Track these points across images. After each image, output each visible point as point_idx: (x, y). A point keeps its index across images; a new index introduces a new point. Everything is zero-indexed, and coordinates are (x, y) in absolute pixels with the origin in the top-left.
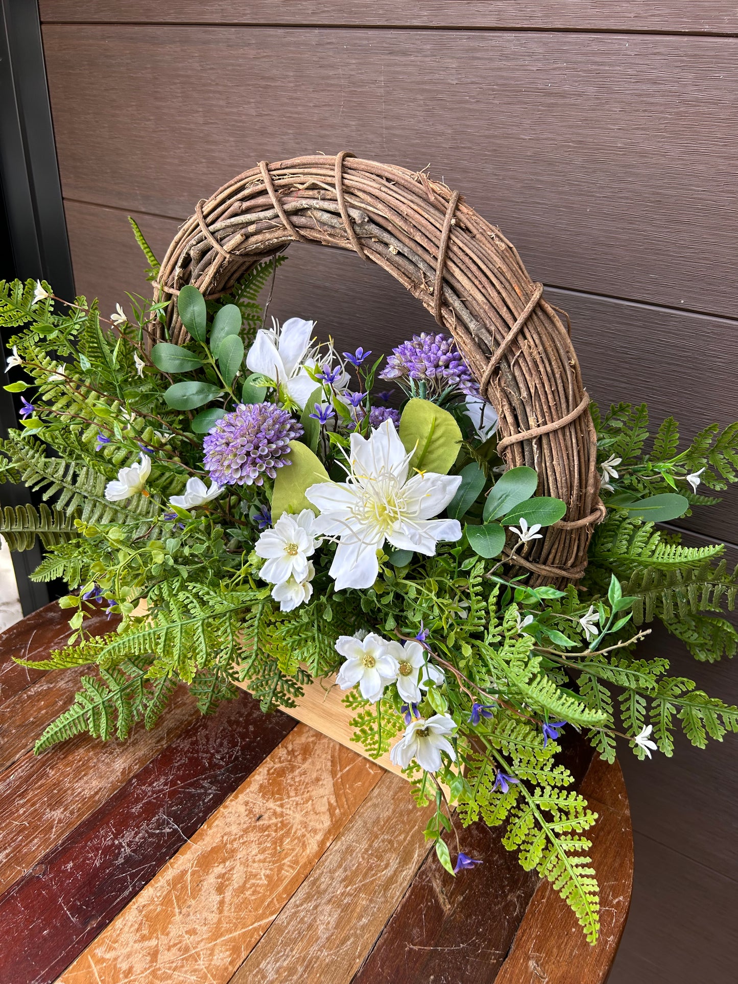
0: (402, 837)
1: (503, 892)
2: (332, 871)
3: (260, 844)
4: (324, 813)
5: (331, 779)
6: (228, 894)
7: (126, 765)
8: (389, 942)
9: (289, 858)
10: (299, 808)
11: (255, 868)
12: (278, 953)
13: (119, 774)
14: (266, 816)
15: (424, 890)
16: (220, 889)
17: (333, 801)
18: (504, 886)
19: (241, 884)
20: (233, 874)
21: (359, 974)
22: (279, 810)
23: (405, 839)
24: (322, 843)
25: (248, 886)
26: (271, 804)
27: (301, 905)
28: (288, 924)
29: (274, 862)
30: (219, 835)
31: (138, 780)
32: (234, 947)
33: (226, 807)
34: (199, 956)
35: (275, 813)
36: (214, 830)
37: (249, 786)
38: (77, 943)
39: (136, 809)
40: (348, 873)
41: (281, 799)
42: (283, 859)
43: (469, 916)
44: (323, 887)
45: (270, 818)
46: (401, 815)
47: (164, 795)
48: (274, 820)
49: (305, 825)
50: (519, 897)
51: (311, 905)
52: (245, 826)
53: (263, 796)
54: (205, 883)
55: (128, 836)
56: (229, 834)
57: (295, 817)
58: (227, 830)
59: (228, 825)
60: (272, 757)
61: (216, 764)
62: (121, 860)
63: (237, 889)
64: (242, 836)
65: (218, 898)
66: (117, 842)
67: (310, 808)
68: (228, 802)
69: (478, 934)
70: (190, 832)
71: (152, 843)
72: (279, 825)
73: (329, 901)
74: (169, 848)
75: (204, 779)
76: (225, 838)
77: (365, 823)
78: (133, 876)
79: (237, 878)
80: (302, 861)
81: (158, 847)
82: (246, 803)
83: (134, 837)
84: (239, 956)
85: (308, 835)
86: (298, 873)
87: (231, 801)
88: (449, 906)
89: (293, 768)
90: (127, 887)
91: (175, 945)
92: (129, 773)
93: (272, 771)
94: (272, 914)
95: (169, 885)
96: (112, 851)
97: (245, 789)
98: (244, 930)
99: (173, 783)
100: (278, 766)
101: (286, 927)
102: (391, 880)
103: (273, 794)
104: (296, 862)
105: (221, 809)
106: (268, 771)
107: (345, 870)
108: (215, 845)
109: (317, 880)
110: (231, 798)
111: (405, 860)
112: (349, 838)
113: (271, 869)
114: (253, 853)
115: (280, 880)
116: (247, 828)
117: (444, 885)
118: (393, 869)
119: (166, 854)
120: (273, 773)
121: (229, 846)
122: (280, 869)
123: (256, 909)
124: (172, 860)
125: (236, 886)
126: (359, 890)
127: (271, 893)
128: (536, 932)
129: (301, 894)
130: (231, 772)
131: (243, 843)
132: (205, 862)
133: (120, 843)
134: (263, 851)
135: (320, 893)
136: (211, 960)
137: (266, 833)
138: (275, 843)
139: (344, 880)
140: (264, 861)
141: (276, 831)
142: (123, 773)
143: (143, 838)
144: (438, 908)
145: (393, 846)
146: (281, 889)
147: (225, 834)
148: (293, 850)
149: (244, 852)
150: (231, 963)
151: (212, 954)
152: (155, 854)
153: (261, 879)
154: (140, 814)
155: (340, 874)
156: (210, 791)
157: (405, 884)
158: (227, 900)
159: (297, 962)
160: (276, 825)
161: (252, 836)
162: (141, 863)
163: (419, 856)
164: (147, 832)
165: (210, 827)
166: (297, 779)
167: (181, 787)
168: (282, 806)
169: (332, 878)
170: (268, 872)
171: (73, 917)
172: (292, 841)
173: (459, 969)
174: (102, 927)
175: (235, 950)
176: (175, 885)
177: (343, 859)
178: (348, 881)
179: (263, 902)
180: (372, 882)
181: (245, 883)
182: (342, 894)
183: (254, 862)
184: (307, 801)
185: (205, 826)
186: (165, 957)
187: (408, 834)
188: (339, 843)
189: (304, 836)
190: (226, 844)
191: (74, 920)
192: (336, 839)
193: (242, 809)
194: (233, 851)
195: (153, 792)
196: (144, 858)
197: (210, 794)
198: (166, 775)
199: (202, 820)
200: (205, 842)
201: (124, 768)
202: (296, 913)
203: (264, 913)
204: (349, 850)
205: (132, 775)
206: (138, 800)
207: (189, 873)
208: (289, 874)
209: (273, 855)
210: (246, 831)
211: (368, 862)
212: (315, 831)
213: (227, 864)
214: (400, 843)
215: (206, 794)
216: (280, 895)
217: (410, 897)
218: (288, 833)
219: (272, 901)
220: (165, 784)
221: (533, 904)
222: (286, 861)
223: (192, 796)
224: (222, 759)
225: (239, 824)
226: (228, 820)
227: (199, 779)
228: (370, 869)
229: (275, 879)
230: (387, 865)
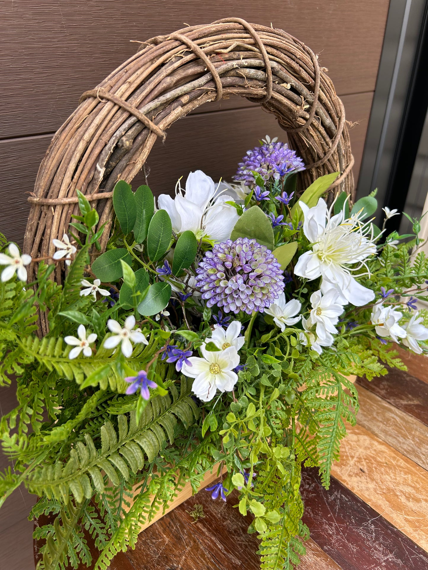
2: (400, 442)
3: (382, 474)
4: (358, 437)
6: (420, 496)
7: (310, 552)
9: (391, 460)
10: (354, 449)
11: (400, 480)
13: (319, 559)
14: (360, 467)
15: (407, 408)
16: (418, 501)
19: (412, 488)
20: (406, 492)
22: (355, 459)
23: (376, 407)
25: (413, 485)
26: (352, 462)
27: (422, 461)
29: (395, 468)
30: (377, 496)
31: (325, 544)
33: (353, 488)
35: (358, 462)
36: (372, 498)
37: (335, 472)
39: (354, 549)
40: (400, 435)
41: (347, 456)
42: (392, 463)
43: (419, 396)
44: (410, 448)
45: (363, 465)
47: (340, 527)
48: (364, 463)
49: (366, 448)
51: (422, 456)
52: (368, 479)
53: (344, 465)
54: (414, 508)
55: (377, 555)
56: (375, 490)
57: (361, 452)
58: (372, 490)
59: (368, 489)
61: (314, 488)
62: (399, 561)
63: (416, 491)
64: (377, 483)
66: (384, 564)
67: (354, 443)
68: (349, 487)
70: (373, 513)
71: (384, 539)
72: (367, 461)
73: (419, 448)
74: (387, 528)
75: (328, 499)
76: (378, 492)
77: (365, 420)
78: (412, 554)
79: (408, 490)
80: (393, 455)
81: (386, 534)
82: (350, 476)
83: (379, 551)
85: (375, 448)
86: (402, 458)
87: (347, 484)
88: (415, 402)
90: (420, 558)
92: (318, 551)
95: (416, 530)
97: (337, 475)
99: (330, 519)
102: (402, 418)
103: (343, 460)
104: (394, 458)
105: (354, 491)
107: (398, 436)
108: (384, 499)
109: (405, 450)
110: (345, 484)
111: (389, 410)
112: (376, 430)
113: (401, 471)
114: (389, 478)
115: (407, 468)
116: (370, 478)
117: (403, 400)
118: (395, 416)
119: (392, 531)
121: (384, 491)
122: (399, 466)
124: (397, 527)
125: (414, 491)
126: (410, 434)
127: (417, 474)
129: (416, 460)
131: (382, 482)
132: (398, 507)
133: (384, 561)
134: (387, 473)
135: (414, 451)
137: (374, 469)
138: (381, 466)
139: (405, 439)
140: (395, 474)
141: (372, 464)
142: (318, 556)
143: (380, 544)
144: (417, 406)
145: (381, 413)
146: (413, 469)
147: (376, 492)
148: (385, 458)
149: (389, 483)
152: (392, 537)
153: (408, 478)
154: (357, 546)
155: (401, 439)
156: (339, 496)
157: (404, 414)
158: (424, 498)
160: (367, 463)
161: (377, 476)
162: (400, 548)
163: (387, 404)
164: (374, 542)
165: (370, 500)
167: (334, 514)
168: (352, 457)
169: (404, 443)
170: (403, 473)
172: (379, 457)
176: (416, 527)
177: (390, 436)
178: (405, 437)
180: (404, 427)
181: (411, 486)
182: (413, 441)
183: (396, 479)
184: (349, 443)
185: (369, 504)
187: (372, 405)
188: (379, 435)
189: (375, 450)
190: (384, 493)
192: (377, 435)
193: (354, 479)
194: (389, 489)
195: (338, 534)
196: (397, 546)
197: (341, 497)
198: (321, 524)
199: (364, 505)
200: (382, 504)
201: (313, 554)
204: (385, 432)
205: (320, 549)
206: (344, 546)
207: (408, 517)
208: (402, 463)
209: (390, 468)
210: (373, 480)
211: (392, 425)
212: (371, 445)
213: (398, 494)
214: (378, 409)
215: (341, 499)
216: (418, 471)
218: (373, 458)
220: (330, 525)
222: (393, 462)
223: (342, 508)
224: (308, 484)
225: (367, 482)
226: (364, 488)
227: (327, 501)
228: (396, 425)
229: (406, 470)
230: (393, 418)
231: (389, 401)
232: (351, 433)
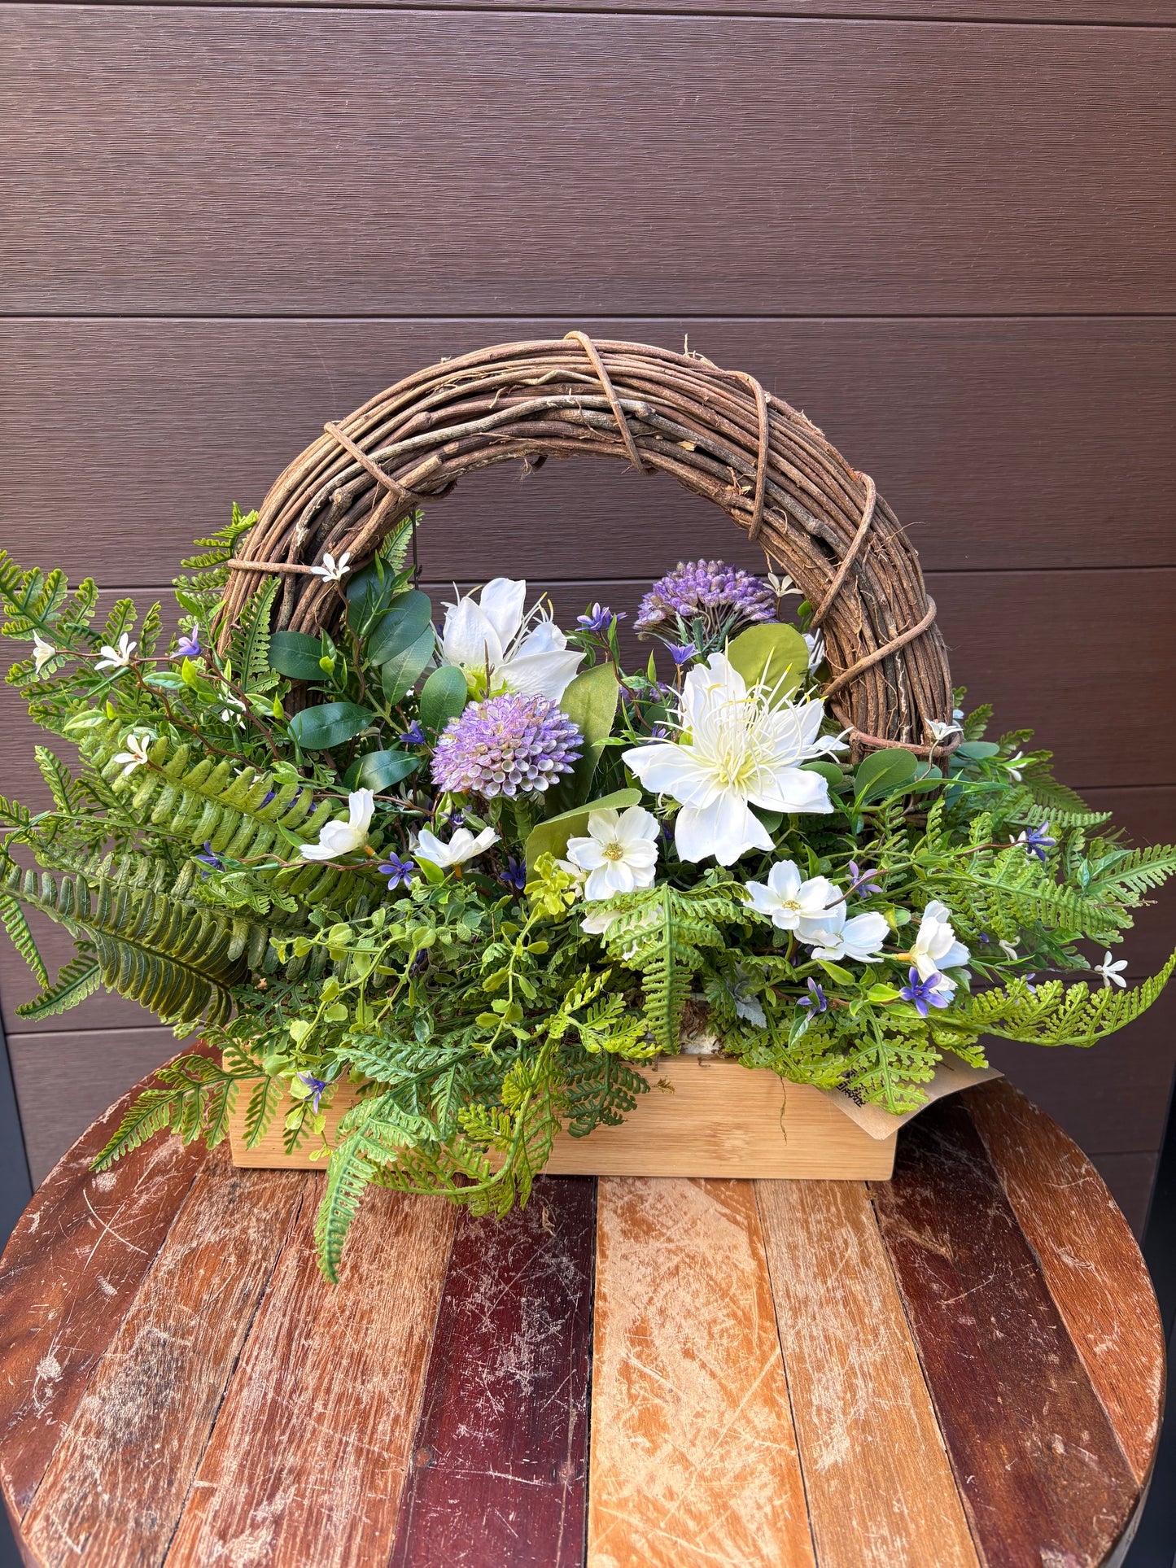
0: (833, 1209)
1: (980, 1211)
2: (795, 1276)
3: (686, 1288)
4: (726, 1226)
5: (697, 1189)
6: (703, 1354)
7: (420, 1286)
8: (920, 1310)
9: (735, 1286)
10: (693, 1235)
11: (705, 1315)
12: (819, 1381)
14: (661, 1260)
15: (906, 1246)
16: (688, 1355)
17: (725, 1211)
18: (976, 1206)
19: (707, 1338)
20: (686, 1333)
21: (922, 1355)
22: (671, 1246)
23: (838, 1209)
24: (755, 1254)
25: (717, 1335)
26: (654, 1244)
27: (795, 1323)
28: (801, 1348)
29: (721, 1298)
30: (629, 1305)
32: (765, 1401)
33: (602, 1273)
34: (735, 1431)
35: (669, 1251)
36: (614, 1301)
37: (608, 1238)
38: (567, 1504)
39: (486, 1328)
40: (813, 1268)
41: (662, 1234)
42: (728, 1290)
43: (970, 1249)
44: (801, 1295)
45: (670, 1259)
46: (811, 1190)
47: (507, 1295)
48: (676, 1260)
49: (717, 1247)
50: (998, 1208)
51: (806, 1318)
52: (649, 1279)
53: (637, 1241)
54: (663, 1358)
55: (508, 1359)
56: (639, 1298)
57: (698, 1245)
58: (633, 1294)
59: (627, 1288)
60: (605, 1198)
62: (528, 1389)
63: (708, 1344)
64: (656, 1291)
65: (696, 1365)
66: (500, 1373)
67: (704, 1227)
68: (600, 1266)
69: (996, 1260)
70: (586, 1317)
71: (549, 1352)
72: (687, 1260)
73: (821, 1304)
74: (577, 1346)
75: (542, 1257)
78: (563, 1398)
79: (696, 1333)
80: (753, 1280)
81: (562, 1352)
82: (625, 1257)
83: (519, 1357)
84: (780, 1407)
85: (731, 1255)
86: (759, 1296)
87: (602, 1263)
88: (943, 1250)
89: (642, 1199)
91: (695, 1437)
93: (619, 1211)
94: (773, 1347)
95: (620, 1382)
96: (504, 1387)
97: (606, 1244)
98: (759, 1380)
99: (506, 1278)
100: (620, 1203)
101: (801, 1352)
102: (864, 1253)
103: (647, 1234)
104: (746, 1286)
105: (599, 1276)
106: (615, 1212)
107: (808, 1269)
109: (786, 1292)
110: (598, 1260)
111: (858, 1227)
112: (778, 1238)
113: (725, 1307)
114: (688, 1301)
115: (747, 1312)
116: (654, 1281)
117: (920, 1232)
118: (856, 1243)
119: (580, 1354)
120: (623, 1214)
122: (734, 1300)
123: (750, 1352)
124: (595, 1357)
125: (703, 1342)
126: (840, 1279)
127: (751, 1329)
128: (1042, 1231)
129: (784, 1313)
130: (569, 1234)
131: (665, 1297)
133: (506, 1372)
134: (696, 1294)
135: (803, 1302)
136: (754, 1427)
137: (681, 1275)
139: (816, 1277)
140: (708, 1303)
141: (690, 1268)
143: (531, 1351)
144: (935, 1257)
145: (832, 1223)
146: (757, 1320)
148: (730, 1276)
149: (676, 1306)
150: (779, 1416)
151: (749, 1421)
152: (565, 1360)
153: (724, 1321)
154: (498, 1330)
155: (806, 1275)
156: (565, 1265)
157: (881, 1250)
158: (708, 1360)
159: (849, 1377)
160: (684, 1261)
161: (668, 1286)
162: (557, 1379)
163: (868, 1219)
164: (528, 1343)
165: (606, 1301)
166: (659, 1206)
167: (522, 1278)
168: (669, 1240)
169: (802, 1282)
170: (725, 1312)
171: (531, 1480)
172: (719, 1268)
173: (1010, 1299)
174: (583, 1469)
175: (770, 1402)
176: (628, 1378)
177: (794, 1259)
178: (820, 1276)
179: (749, 1342)
180: (846, 1265)
181: (710, 1334)
182: (828, 1291)
183: (698, 1309)
184: (695, 1223)
185: (598, 1303)
186: (695, 1455)
187: (836, 1204)
188: (773, 1245)
191: (536, 1482)
192: (766, 1243)
193: (626, 1264)
195: (489, 1299)
196: (556, 1372)
197: (568, 1267)
198: (486, 1274)
199: (589, 1298)
202: (798, 1333)
203: (763, 1353)
204: (792, 1248)
207: (633, 1359)
208: (748, 1300)
209: (713, 1293)
210: (655, 1284)
211: (823, 1249)
212: (734, 1247)
214: (838, 1216)
216: (762, 1328)
217: (898, 1259)
218: (706, 1263)
219: (759, 1337)
221: (1017, 1209)
222: (733, 1290)
227: (536, 1259)
228: (832, 1254)
229: (740, 1313)
230: (846, 1242)
231: (883, 1217)
232: (724, 1215)
